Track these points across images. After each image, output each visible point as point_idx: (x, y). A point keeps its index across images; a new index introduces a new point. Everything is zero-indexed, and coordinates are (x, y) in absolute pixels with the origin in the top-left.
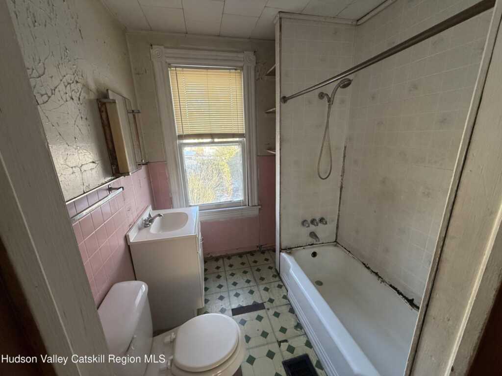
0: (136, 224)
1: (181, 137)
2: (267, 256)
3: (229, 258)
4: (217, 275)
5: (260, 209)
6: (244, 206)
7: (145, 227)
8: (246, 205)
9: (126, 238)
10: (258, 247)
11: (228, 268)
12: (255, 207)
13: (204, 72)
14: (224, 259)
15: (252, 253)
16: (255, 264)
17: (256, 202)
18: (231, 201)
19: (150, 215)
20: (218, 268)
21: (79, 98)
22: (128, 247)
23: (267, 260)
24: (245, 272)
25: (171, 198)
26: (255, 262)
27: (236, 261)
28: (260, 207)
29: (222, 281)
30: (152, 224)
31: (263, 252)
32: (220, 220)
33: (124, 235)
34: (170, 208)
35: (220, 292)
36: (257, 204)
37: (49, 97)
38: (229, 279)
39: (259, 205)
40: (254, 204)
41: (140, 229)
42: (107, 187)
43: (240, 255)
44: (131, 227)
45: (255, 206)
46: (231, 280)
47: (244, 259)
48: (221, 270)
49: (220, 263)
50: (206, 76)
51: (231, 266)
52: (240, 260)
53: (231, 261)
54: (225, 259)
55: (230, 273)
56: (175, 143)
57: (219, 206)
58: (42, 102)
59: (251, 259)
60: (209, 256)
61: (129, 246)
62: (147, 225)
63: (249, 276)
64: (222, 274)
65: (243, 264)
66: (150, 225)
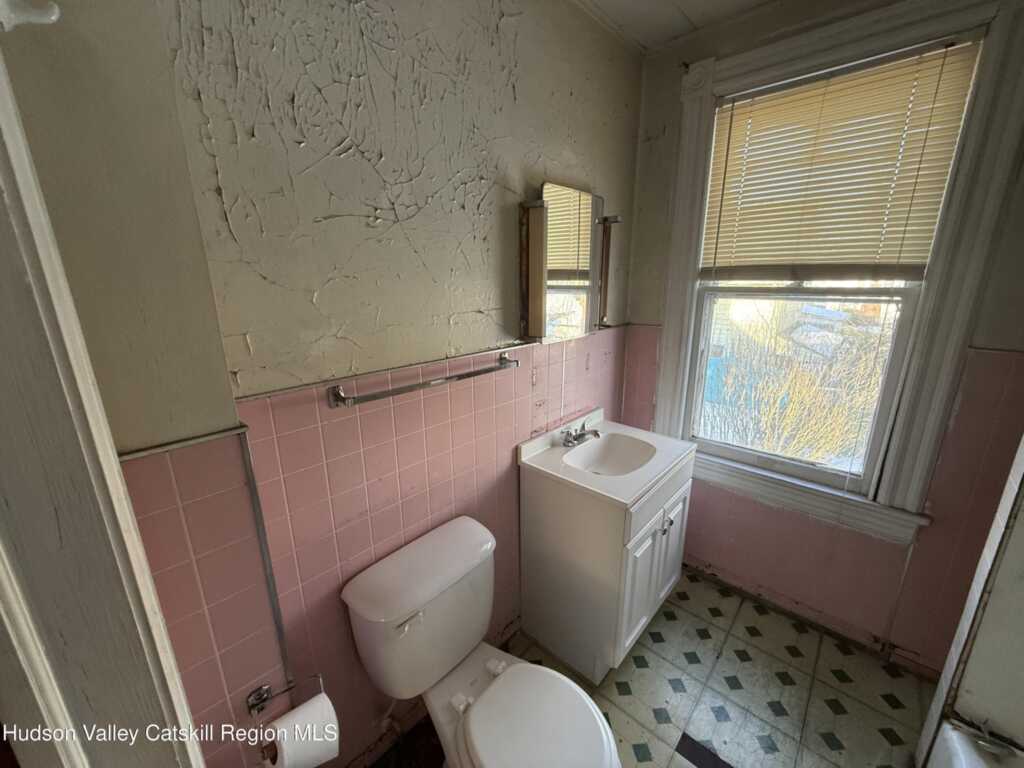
0: (549, 434)
1: (708, 273)
2: (903, 689)
3: (762, 608)
4: (702, 626)
5: (921, 529)
6: (859, 494)
7: (564, 445)
8: (866, 495)
9: (516, 452)
10: (876, 640)
11: (740, 630)
12: (905, 516)
13: (817, 89)
14: (745, 605)
15: (845, 645)
16: (834, 681)
17: (911, 499)
18: (813, 464)
19: (583, 426)
20: (716, 612)
21: (479, 205)
22: (517, 469)
23: (894, 702)
24: (785, 679)
25: (654, 406)
26: (842, 676)
27: (778, 632)
28: (924, 522)
29: (704, 649)
30: (579, 444)
31: (894, 671)
32: (760, 500)
33: (514, 445)
34: (649, 430)
35: (683, 670)
36: (913, 509)
37: (419, 209)
38: (729, 660)
39: (922, 515)
40: (897, 503)
41: (554, 445)
42: (498, 356)
43: (801, 625)
44: (535, 434)
45: (904, 510)
46: (730, 667)
47: (807, 643)
48: (720, 621)
49: (729, 605)
50: (821, 98)
51: (753, 632)
52: (791, 636)
53: (760, 621)
54: (748, 607)
55: (741, 647)
56: (690, 285)
57: (767, 462)
58: (406, 217)
59: (833, 658)
60: (709, 572)
61: (519, 467)
62: (570, 442)
63: (788, 697)
64: (717, 636)
65: (794, 651)
66: (574, 446)
